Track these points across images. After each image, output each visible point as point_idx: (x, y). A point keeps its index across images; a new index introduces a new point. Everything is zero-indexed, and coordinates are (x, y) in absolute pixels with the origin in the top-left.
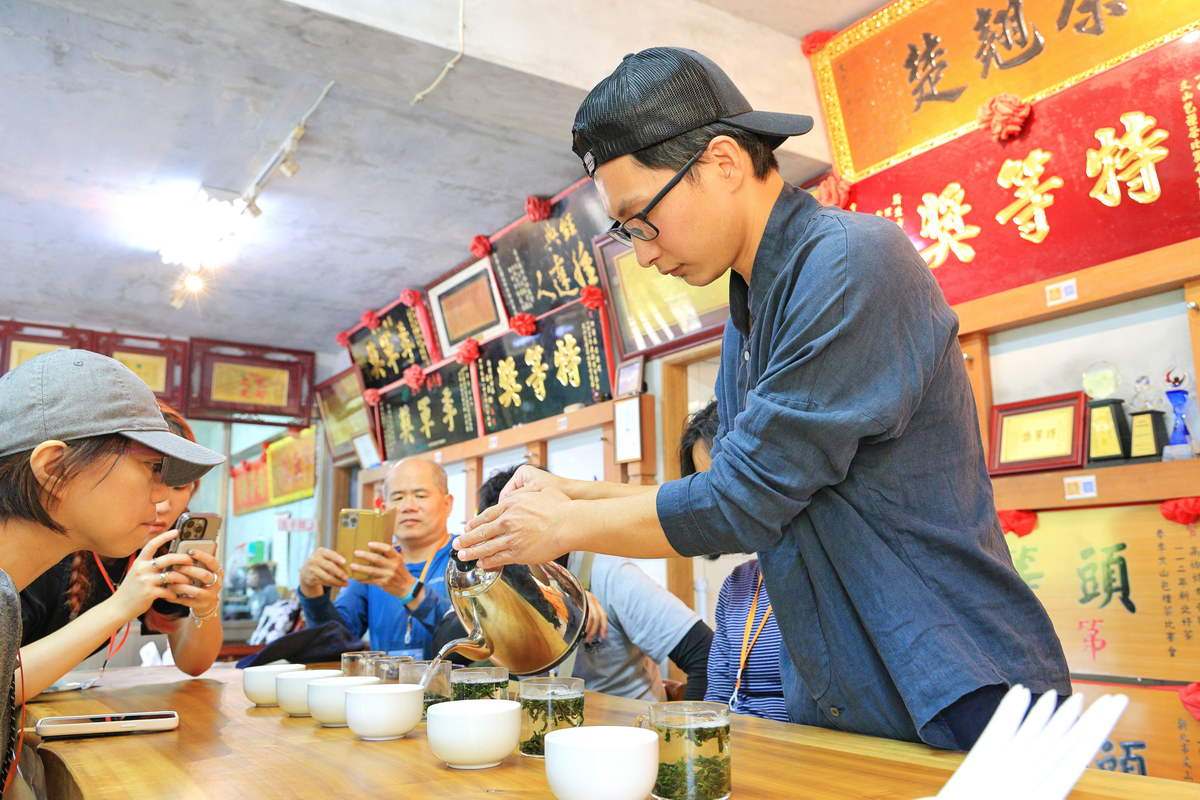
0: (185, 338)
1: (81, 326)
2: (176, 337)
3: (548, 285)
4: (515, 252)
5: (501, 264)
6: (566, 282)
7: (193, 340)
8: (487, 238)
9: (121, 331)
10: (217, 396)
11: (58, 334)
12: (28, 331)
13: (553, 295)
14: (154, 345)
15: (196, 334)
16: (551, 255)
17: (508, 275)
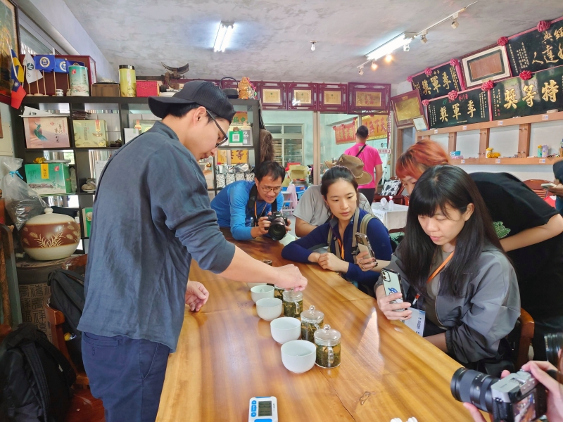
0: (346, 83)
1: (313, 82)
2: (343, 83)
3: (540, 57)
4: (523, 44)
5: (512, 49)
6: (551, 57)
7: (349, 83)
8: (507, 37)
9: (326, 83)
10: (358, 104)
11: (307, 86)
12: (298, 85)
13: (542, 63)
14: (336, 87)
15: (350, 81)
16: (545, 45)
17: (515, 54)
